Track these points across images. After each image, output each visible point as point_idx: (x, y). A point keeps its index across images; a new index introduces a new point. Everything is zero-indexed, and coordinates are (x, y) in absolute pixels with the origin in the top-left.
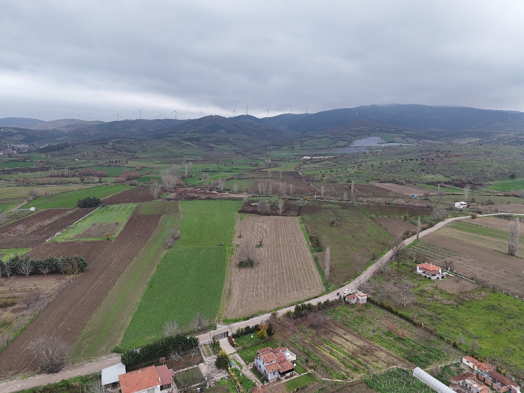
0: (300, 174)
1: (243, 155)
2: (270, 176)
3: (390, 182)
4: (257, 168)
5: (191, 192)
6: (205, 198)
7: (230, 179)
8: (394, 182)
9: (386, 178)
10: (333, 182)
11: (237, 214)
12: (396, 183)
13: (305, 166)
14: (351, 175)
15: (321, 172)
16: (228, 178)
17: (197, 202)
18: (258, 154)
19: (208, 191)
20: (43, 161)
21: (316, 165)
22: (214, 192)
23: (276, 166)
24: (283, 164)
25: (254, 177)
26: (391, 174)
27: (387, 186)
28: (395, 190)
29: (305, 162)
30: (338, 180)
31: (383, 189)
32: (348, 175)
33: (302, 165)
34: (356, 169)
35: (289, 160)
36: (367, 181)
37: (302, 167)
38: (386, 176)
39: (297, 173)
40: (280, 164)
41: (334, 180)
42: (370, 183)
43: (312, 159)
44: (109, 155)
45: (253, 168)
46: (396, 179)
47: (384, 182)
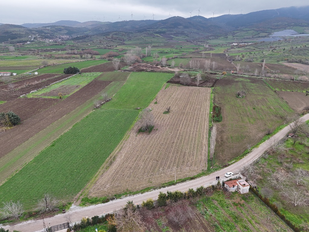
0: (227, 55)
1: (191, 42)
2: (203, 56)
3: (297, 62)
4: (197, 51)
5: (143, 66)
6: (150, 70)
7: (174, 58)
8: (300, 62)
9: (294, 59)
10: (250, 61)
11: (165, 83)
12: (302, 63)
13: (232, 50)
14: (265, 57)
15: (242, 54)
16: (174, 57)
17: (143, 73)
18: (201, 42)
19: (154, 66)
20: (71, 45)
21: (240, 49)
22: (158, 67)
23: (211, 49)
24: (216, 49)
25: (192, 57)
26: (299, 56)
27: (294, 65)
28: (300, 68)
29: (233, 47)
30: (254, 60)
31: (290, 67)
32: (263, 56)
33: (229, 49)
34: (270, 52)
35: (222, 45)
36: (278, 61)
37: (229, 51)
38: (294, 57)
39: (225, 55)
40: (214, 48)
41: (251, 60)
42: (280, 62)
43: (238, 45)
44: (108, 42)
45: (194, 51)
46: (302, 60)
47: (292, 62)
